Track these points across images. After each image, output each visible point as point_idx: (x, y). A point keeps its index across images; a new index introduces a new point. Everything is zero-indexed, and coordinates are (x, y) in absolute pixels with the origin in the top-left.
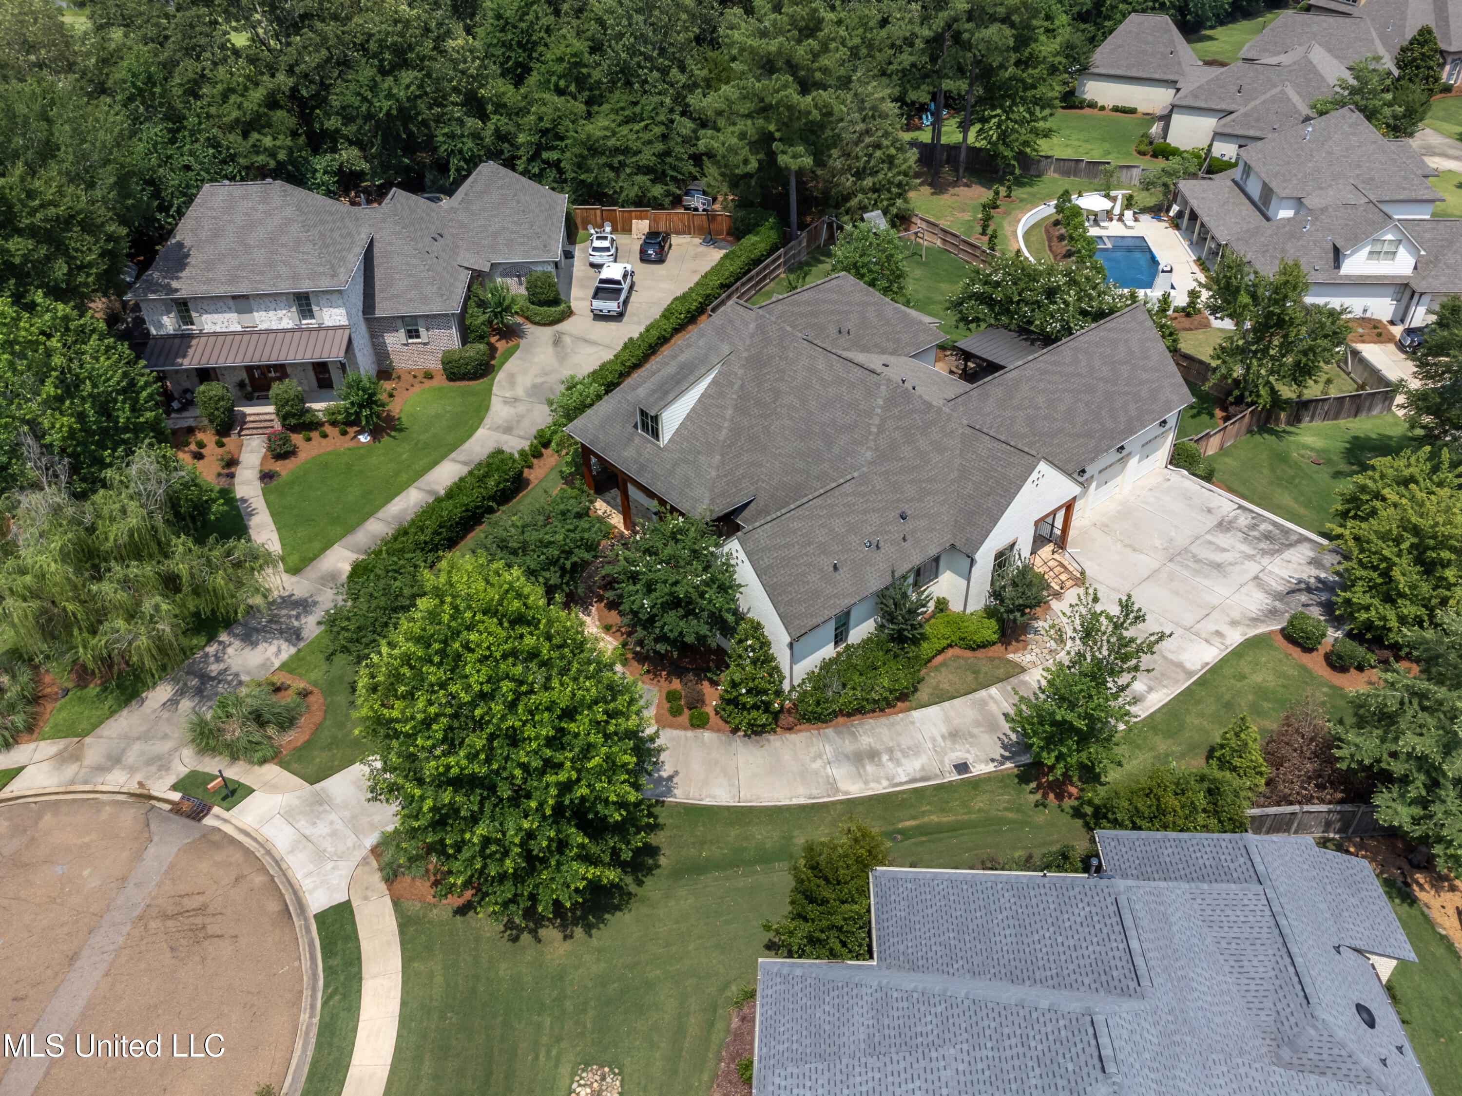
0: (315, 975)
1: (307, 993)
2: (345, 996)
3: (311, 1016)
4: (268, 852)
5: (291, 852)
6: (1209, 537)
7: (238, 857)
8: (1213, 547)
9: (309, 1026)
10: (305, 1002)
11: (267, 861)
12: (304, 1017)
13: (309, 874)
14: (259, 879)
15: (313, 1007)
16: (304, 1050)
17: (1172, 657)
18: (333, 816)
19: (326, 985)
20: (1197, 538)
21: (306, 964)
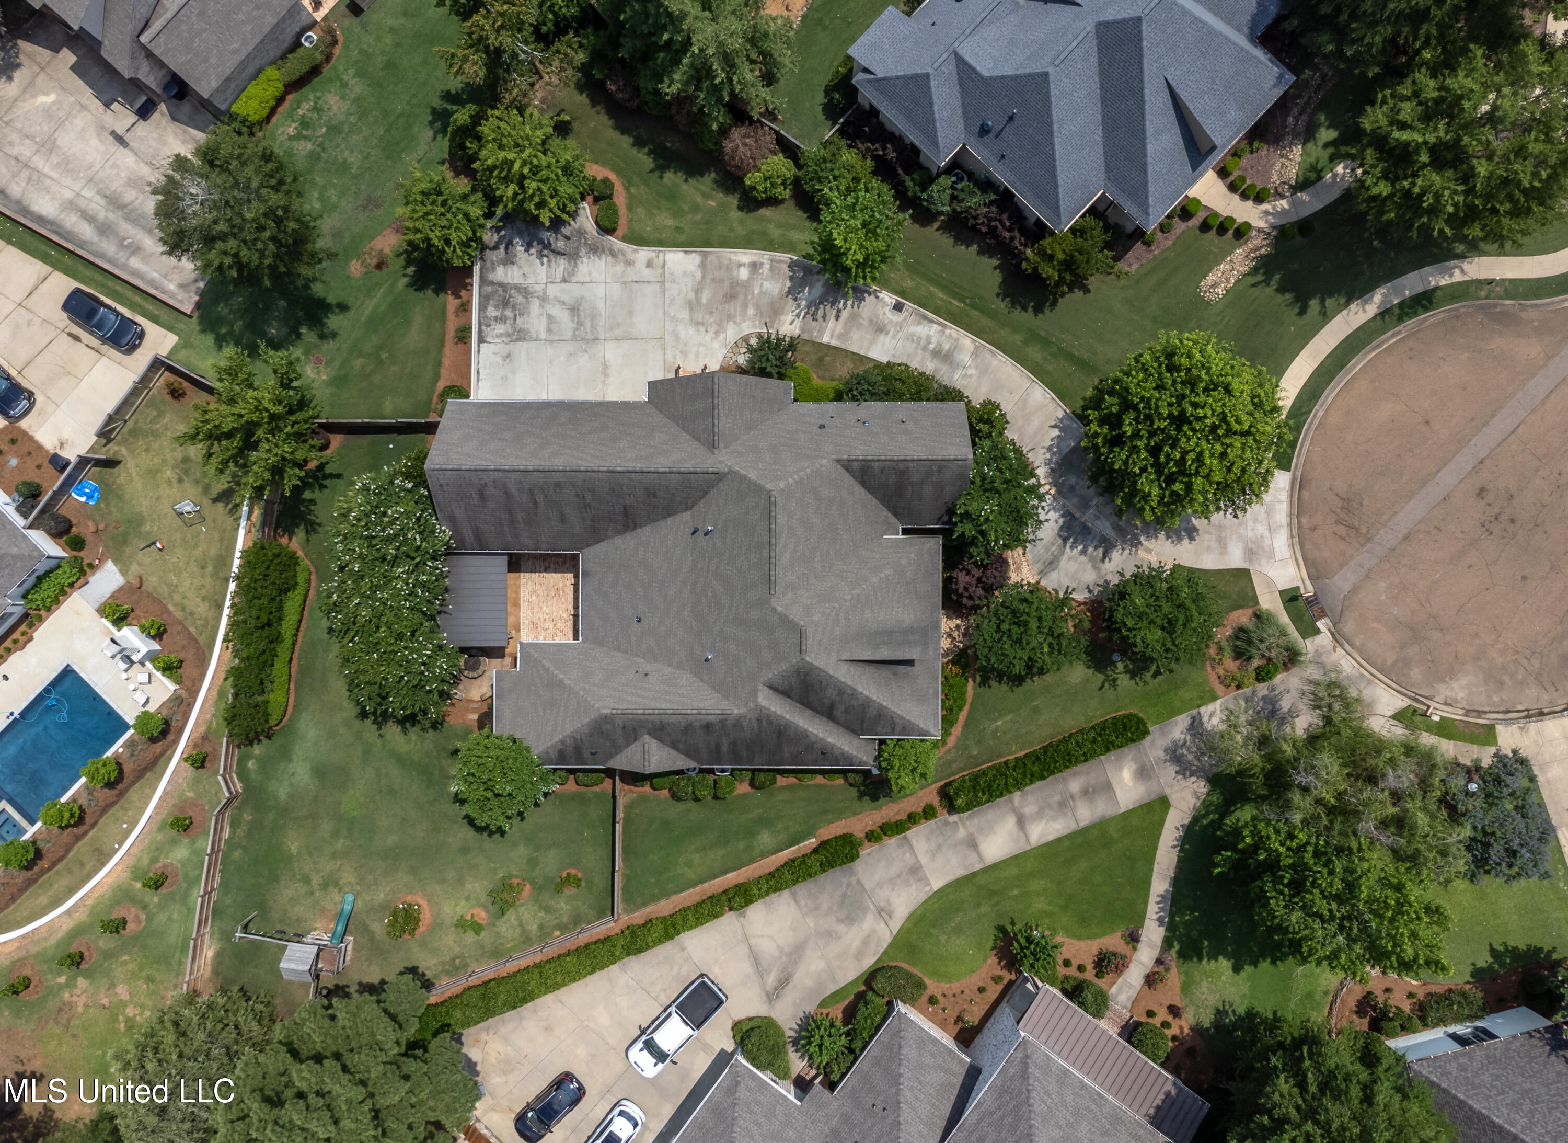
0: (1305, 435)
1: (1314, 426)
2: (1301, 407)
3: (1317, 411)
4: (1292, 537)
5: (1282, 526)
6: (543, 335)
7: (1308, 546)
8: (553, 326)
9: (1321, 406)
10: (1317, 421)
11: (1295, 532)
12: (1321, 413)
13: (1281, 502)
14: (1304, 521)
15: (1315, 416)
16: (1329, 395)
17: (699, 274)
18: (1250, 534)
19: (1305, 422)
20: (552, 341)
21: (1307, 444)
